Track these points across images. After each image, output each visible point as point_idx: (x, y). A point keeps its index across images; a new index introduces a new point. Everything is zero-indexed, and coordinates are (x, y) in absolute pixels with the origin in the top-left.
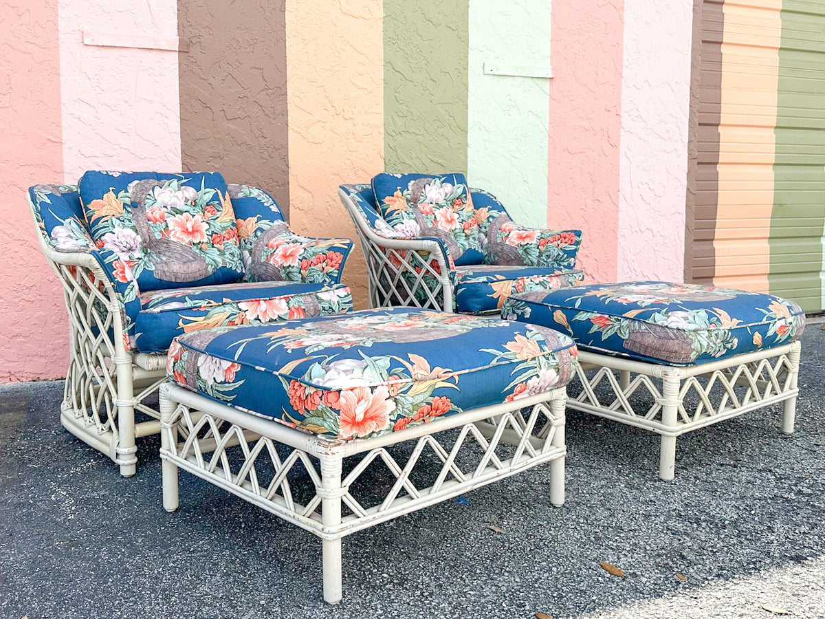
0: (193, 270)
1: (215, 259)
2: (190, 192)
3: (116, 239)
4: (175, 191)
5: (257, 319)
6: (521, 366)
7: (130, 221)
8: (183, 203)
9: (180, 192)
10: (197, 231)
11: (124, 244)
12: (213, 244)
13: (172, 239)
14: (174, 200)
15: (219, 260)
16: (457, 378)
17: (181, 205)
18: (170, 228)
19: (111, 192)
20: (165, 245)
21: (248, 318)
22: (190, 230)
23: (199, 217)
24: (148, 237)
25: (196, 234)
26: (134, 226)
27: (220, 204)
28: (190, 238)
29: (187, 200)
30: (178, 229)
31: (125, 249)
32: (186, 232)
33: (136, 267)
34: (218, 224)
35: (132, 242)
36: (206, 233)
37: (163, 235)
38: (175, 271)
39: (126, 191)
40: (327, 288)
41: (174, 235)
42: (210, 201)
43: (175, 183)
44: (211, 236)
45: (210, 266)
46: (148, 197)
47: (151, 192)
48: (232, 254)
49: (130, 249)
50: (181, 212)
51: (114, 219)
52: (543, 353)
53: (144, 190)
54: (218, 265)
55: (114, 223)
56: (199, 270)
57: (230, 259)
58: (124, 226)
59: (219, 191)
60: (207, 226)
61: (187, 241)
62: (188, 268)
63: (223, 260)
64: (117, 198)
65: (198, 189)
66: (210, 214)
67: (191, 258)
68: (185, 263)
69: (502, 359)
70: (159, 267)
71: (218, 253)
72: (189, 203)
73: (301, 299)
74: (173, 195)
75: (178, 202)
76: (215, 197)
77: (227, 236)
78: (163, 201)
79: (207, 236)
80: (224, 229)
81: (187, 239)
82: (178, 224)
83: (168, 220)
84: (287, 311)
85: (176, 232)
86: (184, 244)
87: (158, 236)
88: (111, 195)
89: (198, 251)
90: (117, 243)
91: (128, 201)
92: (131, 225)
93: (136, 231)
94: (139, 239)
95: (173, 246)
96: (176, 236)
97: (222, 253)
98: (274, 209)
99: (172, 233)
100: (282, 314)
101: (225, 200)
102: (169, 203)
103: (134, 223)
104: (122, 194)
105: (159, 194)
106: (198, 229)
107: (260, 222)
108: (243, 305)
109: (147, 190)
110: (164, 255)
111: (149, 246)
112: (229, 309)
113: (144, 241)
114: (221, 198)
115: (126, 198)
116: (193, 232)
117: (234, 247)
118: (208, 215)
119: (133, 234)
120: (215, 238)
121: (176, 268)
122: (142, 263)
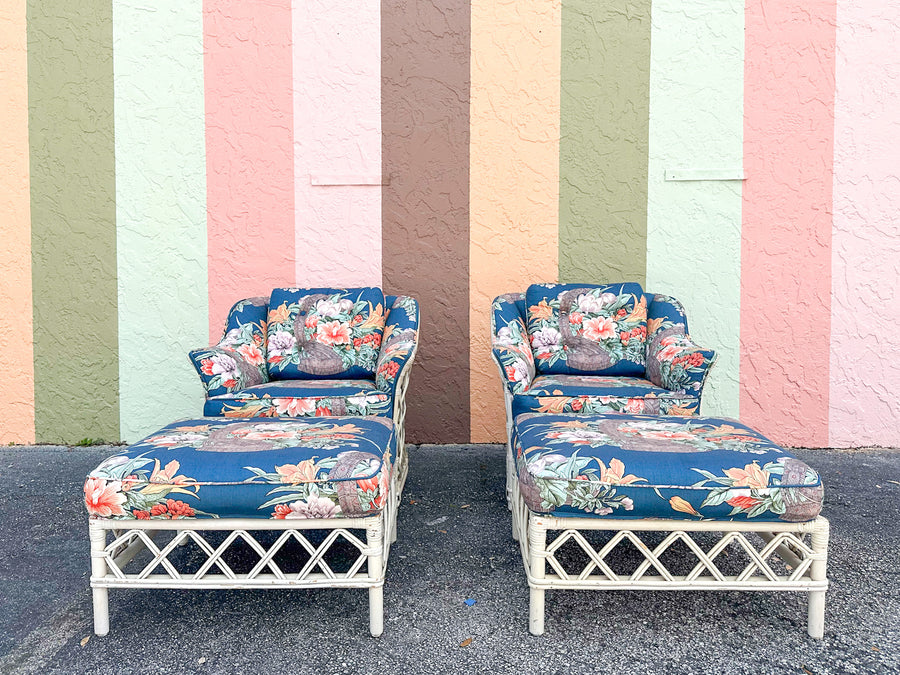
0: (330, 365)
1: (350, 359)
2: (347, 304)
3: (276, 340)
4: (334, 304)
5: (286, 413)
6: (282, 489)
7: (290, 326)
8: (339, 312)
9: (339, 304)
11: (281, 343)
12: (354, 346)
13: (318, 341)
14: (332, 310)
15: (353, 359)
16: (198, 488)
17: (335, 314)
18: (319, 332)
19: (284, 304)
20: (312, 345)
21: (278, 412)
22: (335, 334)
23: (346, 324)
24: (302, 338)
25: (340, 337)
27: (368, 314)
28: (333, 341)
29: (343, 310)
30: (324, 333)
31: (280, 347)
32: (332, 336)
33: (283, 361)
34: (360, 330)
35: (287, 343)
36: (348, 337)
37: (312, 337)
38: (313, 366)
39: (297, 304)
40: (362, 393)
41: (320, 338)
42: (361, 311)
43: (337, 296)
44: (353, 339)
45: (345, 364)
46: (312, 308)
47: (315, 304)
48: (366, 356)
49: (285, 347)
50: (332, 320)
51: (279, 325)
52: (317, 480)
53: (310, 303)
54: (352, 364)
55: (278, 328)
56: (334, 367)
57: (362, 360)
58: (284, 330)
59: (371, 304)
60: (351, 331)
61: (330, 343)
63: (357, 361)
64: (287, 309)
65: (354, 302)
67: (329, 357)
68: (322, 361)
69: (262, 479)
70: (303, 362)
71: (355, 354)
72: (346, 312)
73: (330, 401)
74: (331, 306)
75: (334, 311)
76: (367, 308)
78: (321, 311)
79: (350, 340)
80: (364, 334)
81: (330, 341)
82: (325, 329)
83: (318, 326)
84: (314, 410)
86: (327, 345)
87: (308, 338)
88: (284, 306)
89: (338, 351)
90: (276, 343)
91: (297, 311)
92: (290, 329)
93: (293, 334)
94: (294, 339)
95: (318, 347)
96: (323, 338)
97: (357, 354)
98: (412, 319)
99: (319, 336)
100: (309, 412)
101: (374, 309)
102: (325, 313)
103: (292, 328)
104: (293, 305)
105: (320, 306)
106: (342, 334)
107: (396, 329)
108: (276, 402)
109: (313, 303)
110: (309, 353)
111: (303, 346)
112: (263, 403)
113: (300, 341)
114: (371, 309)
115: (295, 308)
116: (337, 336)
117: (369, 349)
118: (355, 322)
119: (290, 336)
120: (356, 341)
121: (315, 364)
122: (290, 358)
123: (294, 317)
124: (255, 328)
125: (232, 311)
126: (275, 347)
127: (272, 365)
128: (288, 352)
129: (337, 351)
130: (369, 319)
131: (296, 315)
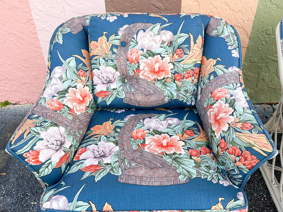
0: (151, 100)
2: (168, 36)
3: (100, 74)
4: (155, 35)
7: (112, 61)
8: (159, 45)
9: (159, 36)
10: (162, 71)
11: (105, 78)
12: (174, 80)
13: (141, 77)
14: (152, 43)
15: (175, 94)
17: (156, 49)
18: (141, 69)
19: (104, 37)
20: (135, 80)
22: (157, 70)
23: (167, 59)
24: (125, 72)
25: (161, 73)
26: (115, 65)
27: (189, 48)
28: (155, 76)
29: (163, 42)
30: (147, 69)
31: (105, 82)
32: (153, 72)
33: (110, 96)
34: (181, 65)
35: (111, 77)
36: (170, 71)
37: (135, 73)
38: (138, 100)
39: (117, 35)
41: (143, 74)
42: (182, 44)
43: (158, 26)
44: (174, 74)
45: (167, 97)
46: (133, 39)
47: (135, 36)
48: (186, 91)
49: (110, 82)
50: (154, 55)
51: (101, 59)
54: (173, 97)
55: (100, 62)
56: (156, 101)
57: (183, 95)
58: (107, 65)
59: (192, 36)
60: (172, 66)
61: (152, 78)
62: (148, 99)
63: (178, 95)
64: (108, 41)
65: (175, 33)
66: (177, 56)
67: (152, 92)
68: (146, 95)
70: (128, 96)
71: (176, 88)
72: (166, 44)
74: (151, 39)
75: (155, 45)
76: (187, 41)
77: (186, 76)
78: (142, 44)
79: (171, 74)
80: (185, 69)
81: (152, 77)
82: (148, 65)
83: (141, 61)
85: (144, 72)
86: (149, 80)
87: (131, 73)
88: (104, 38)
90: (100, 77)
91: (117, 43)
93: (116, 69)
94: (118, 74)
95: (141, 82)
96: (145, 74)
97: (178, 90)
98: (235, 54)
99: (142, 72)
101: (195, 43)
102: (146, 47)
103: (115, 62)
104: (112, 37)
105: (141, 38)
106: (164, 69)
107: (217, 66)
109: (133, 34)
110: (134, 87)
113: (123, 75)
114: (192, 43)
115: (115, 40)
116: (159, 71)
117: (189, 84)
118: (176, 57)
119: (113, 70)
120: (177, 76)
121: (140, 99)
122: (115, 93)
123: (115, 50)
124: (78, 61)
125: (51, 43)
126: (100, 82)
127: (100, 100)
128: (113, 86)
129: (159, 85)
130: (191, 54)
131: (116, 47)
